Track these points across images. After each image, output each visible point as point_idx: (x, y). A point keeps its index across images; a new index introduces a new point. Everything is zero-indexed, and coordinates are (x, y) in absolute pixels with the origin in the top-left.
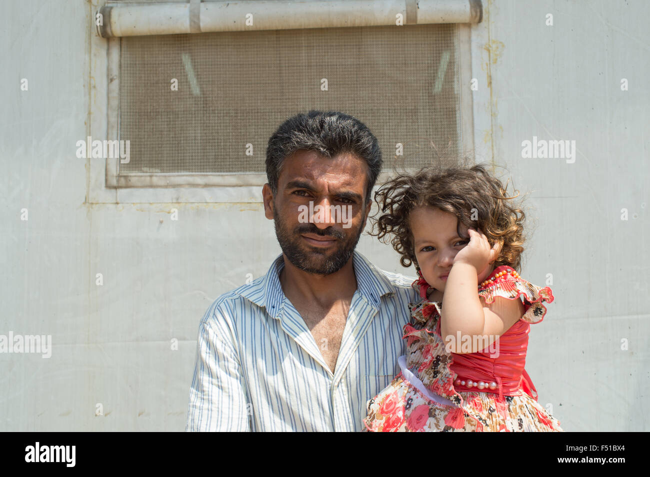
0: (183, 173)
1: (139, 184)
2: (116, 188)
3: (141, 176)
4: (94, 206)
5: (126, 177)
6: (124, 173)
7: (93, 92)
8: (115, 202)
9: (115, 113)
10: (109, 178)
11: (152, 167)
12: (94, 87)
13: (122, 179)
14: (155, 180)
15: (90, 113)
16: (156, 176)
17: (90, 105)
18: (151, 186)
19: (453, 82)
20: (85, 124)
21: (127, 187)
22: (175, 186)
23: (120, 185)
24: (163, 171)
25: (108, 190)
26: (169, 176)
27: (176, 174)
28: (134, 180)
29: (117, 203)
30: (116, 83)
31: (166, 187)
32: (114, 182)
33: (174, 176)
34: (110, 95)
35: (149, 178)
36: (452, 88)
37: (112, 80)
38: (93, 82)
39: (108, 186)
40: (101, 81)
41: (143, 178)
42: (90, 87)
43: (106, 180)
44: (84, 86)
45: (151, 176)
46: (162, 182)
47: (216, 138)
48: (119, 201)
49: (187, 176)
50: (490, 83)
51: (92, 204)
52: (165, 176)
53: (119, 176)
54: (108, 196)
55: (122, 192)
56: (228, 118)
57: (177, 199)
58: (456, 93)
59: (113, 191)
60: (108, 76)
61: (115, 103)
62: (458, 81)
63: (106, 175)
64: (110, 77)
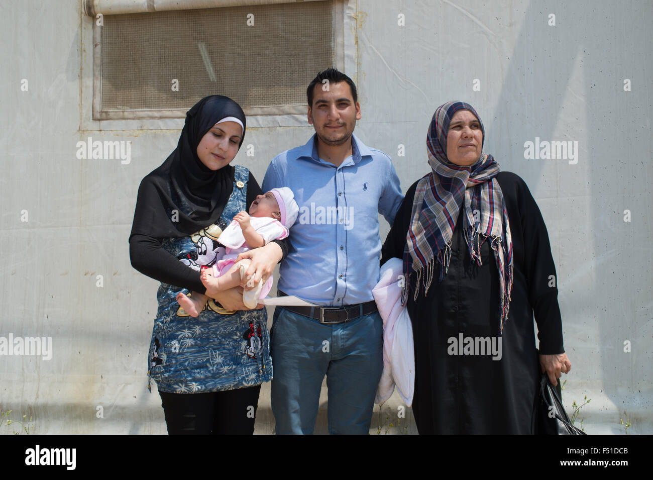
0: (145, 109)
1: (115, 117)
2: (99, 120)
3: (117, 112)
4: (85, 132)
5: (106, 112)
6: (105, 110)
7: (84, 54)
8: (99, 130)
9: (99, 68)
10: (95, 113)
11: (124, 105)
12: (85, 51)
13: (104, 114)
14: (126, 114)
15: (81, 69)
16: (127, 112)
17: (81, 64)
18: (124, 119)
19: (331, 41)
20: (79, 76)
21: (107, 119)
22: (140, 118)
23: (102, 118)
24: (131, 108)
25: (94, 122)
26: (136, 111)
27: (141, 110)
28: (111, 115)
29: (101, 131)
30: (99, 47)
31: (134, 119)
32: (98, 116)
33: (138, 111)
34: (95, 56)
35: (122, 113)
36: (330, 46)
37: (96, 46)
38: (83, 47)
39: (95, 119)
40: (89, 47)
41: (118, 113)
42: (82, 51)
43: (93, 115)
44: (78, 50)
45: (123, 112)
46: (131, 116)
47: (168, 84)
48: (102, 129)
49: (147, 111)
50: (357, 42)
51: (84, 131)
52: (133, 112)
53: (102, 112)
54: (94, 125)
55: (104, 123)
56: (175, 71)
57: (141, 127)
58: (332, 49)
59: (98, 122)
60: (93, 43)
61: (98, 61)
62: (334, 41)
63: (93, 111)
64: (95, 43)
